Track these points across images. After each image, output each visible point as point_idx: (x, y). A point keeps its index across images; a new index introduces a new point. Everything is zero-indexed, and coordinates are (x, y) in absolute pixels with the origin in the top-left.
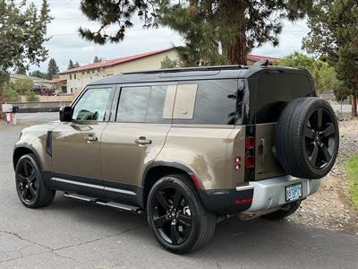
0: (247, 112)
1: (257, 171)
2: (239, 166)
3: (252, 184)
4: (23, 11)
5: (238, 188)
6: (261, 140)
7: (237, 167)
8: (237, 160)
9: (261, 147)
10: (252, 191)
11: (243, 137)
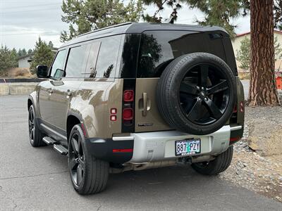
1: (137, 123)
2: (116, 117)
3: (132, 136)
4: (126, 5)
5: (114, 138)
6: (142, 94)
7: (113, 118)
8: (113, 111)
10: (132, 142)
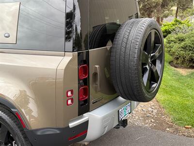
0: (79, 31)
1: (92, 101)
2: (72, 100)
3: (86, 116)
5: (71, 125)
6: (95, 66)
7: (70, 102)
8: (69, 94)
9: (95, 74)
10: (86, 123)
11: (76, 66)
